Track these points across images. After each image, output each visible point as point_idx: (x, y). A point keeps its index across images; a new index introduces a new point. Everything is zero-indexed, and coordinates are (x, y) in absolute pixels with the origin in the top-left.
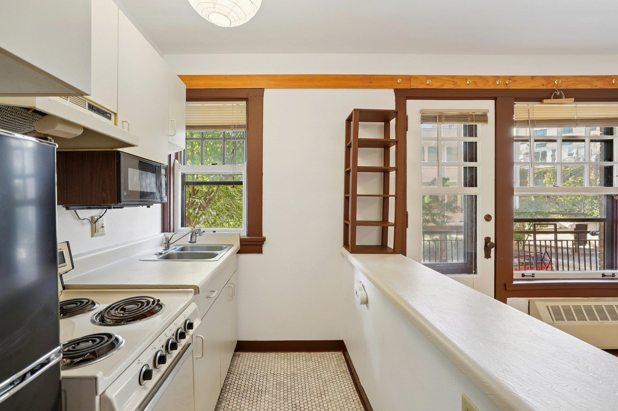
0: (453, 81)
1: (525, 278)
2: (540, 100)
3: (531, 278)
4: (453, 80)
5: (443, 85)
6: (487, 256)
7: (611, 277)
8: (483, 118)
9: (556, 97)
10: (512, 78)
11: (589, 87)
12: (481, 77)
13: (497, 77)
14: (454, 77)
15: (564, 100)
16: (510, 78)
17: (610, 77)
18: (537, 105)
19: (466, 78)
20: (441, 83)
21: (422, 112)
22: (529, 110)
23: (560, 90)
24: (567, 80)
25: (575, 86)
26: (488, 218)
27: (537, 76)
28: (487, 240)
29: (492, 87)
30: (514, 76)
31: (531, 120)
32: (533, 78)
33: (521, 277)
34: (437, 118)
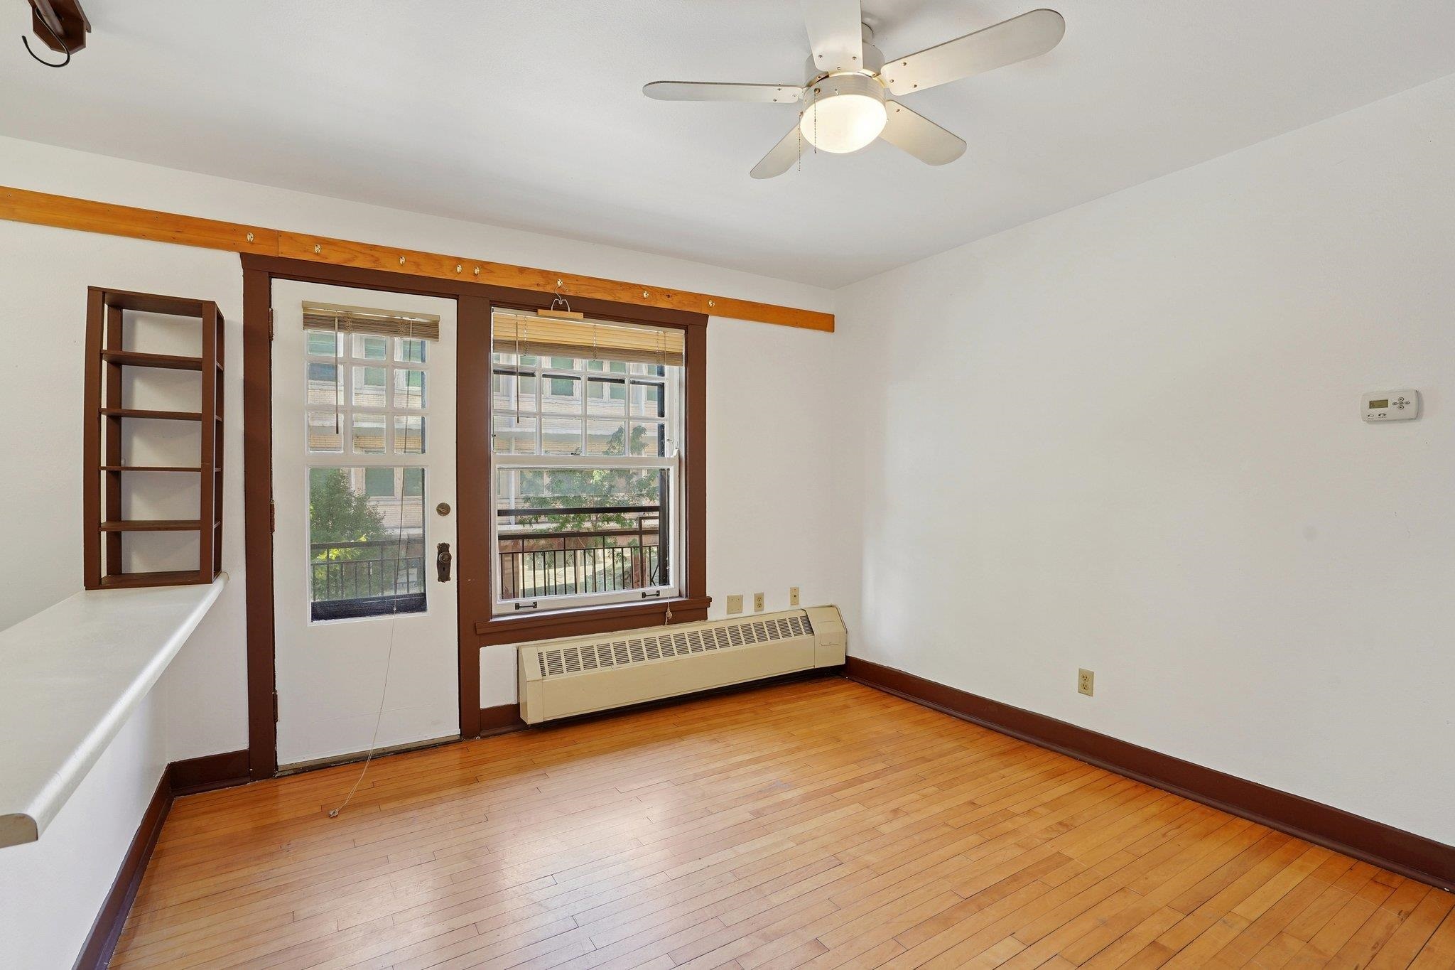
0: (372, 256)
1: (521, 610)
2: (534, 308)
3: (531, 609)
4: (373, 252)
5: (349, 260)
6: (444, 577)
7: (655, 597)
8: (430, 329)
9: (558, 308)
10: (485, 266)
11: (610, 298)
12: (428, 256)
13: (459, 260)
14: (373, 247)
15: (569, 314)
16: (484, 265)
17: (641, 288)
18: (530, 317)
19: (398, 253)
20: (347, 256)
21: (305, 306)
22: (517, 324)
23: (563, 296)
24: (577, 282)
25: (589, 293)
26: (443, 509)
27: (528, 268)
28: (443, 548)
29: (449, 276)
30: (488, 263)
31: (519, 342)
32: (522, 270)
33: (513, 610)
34: (334, 320)
